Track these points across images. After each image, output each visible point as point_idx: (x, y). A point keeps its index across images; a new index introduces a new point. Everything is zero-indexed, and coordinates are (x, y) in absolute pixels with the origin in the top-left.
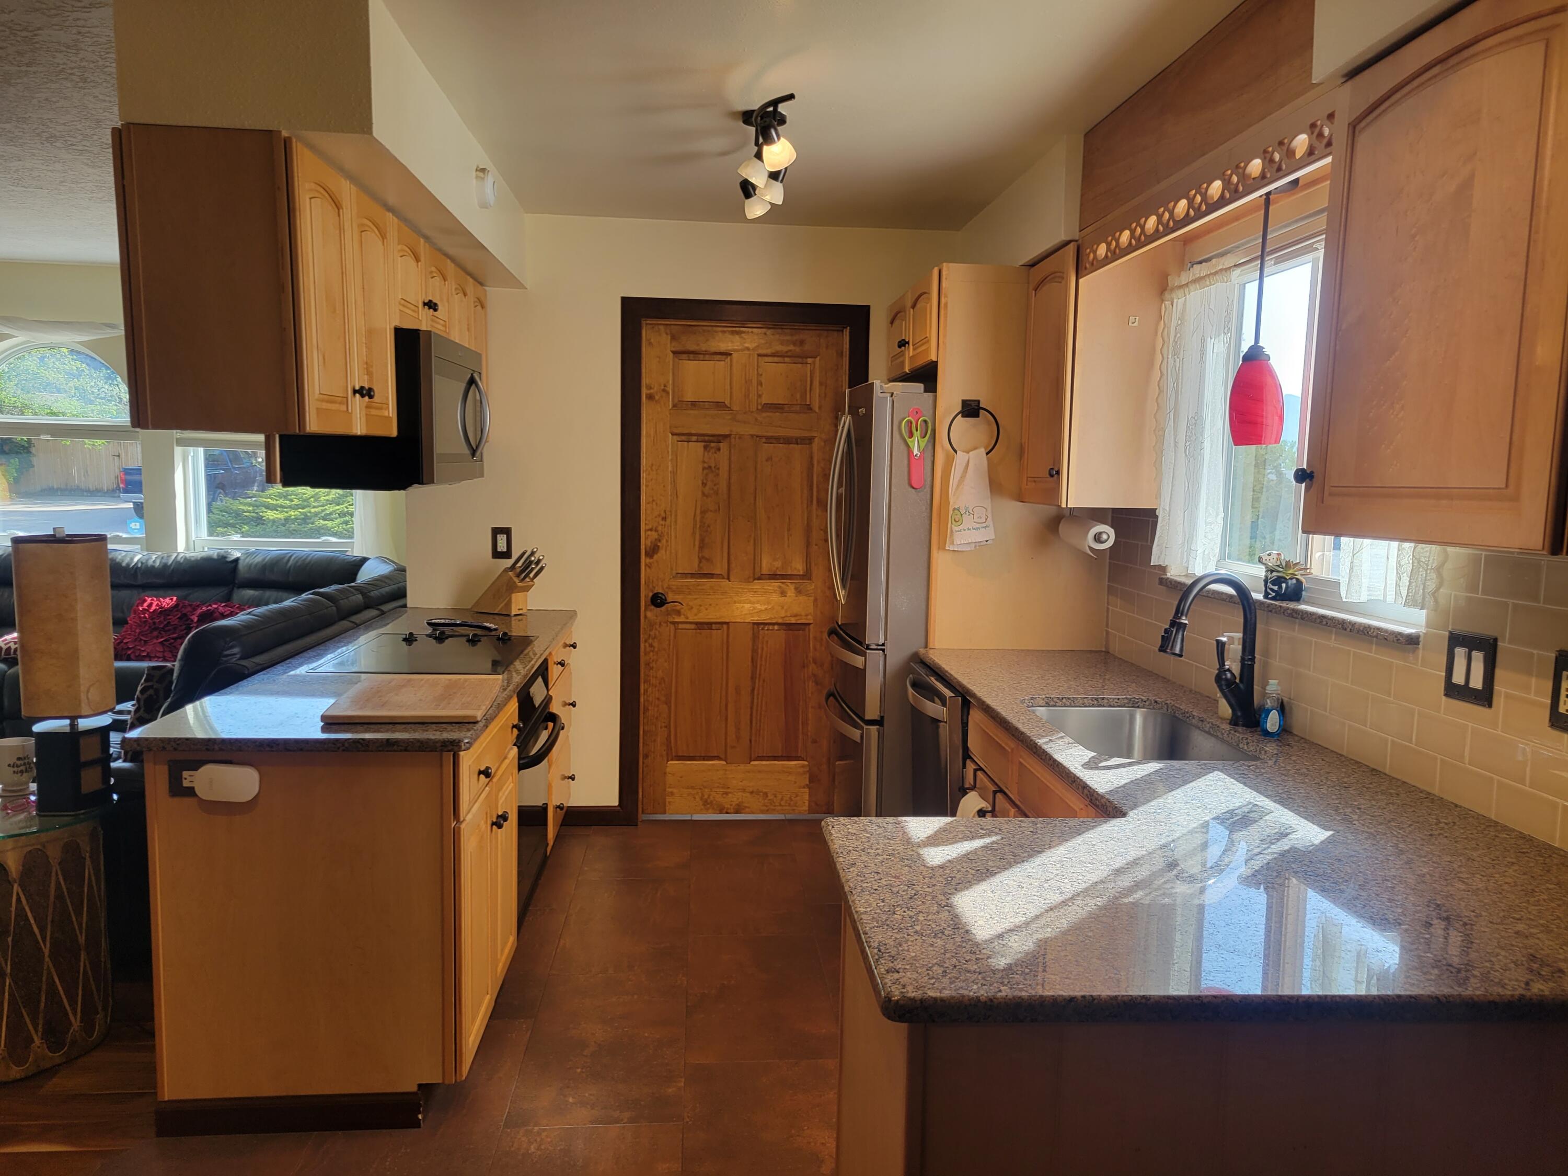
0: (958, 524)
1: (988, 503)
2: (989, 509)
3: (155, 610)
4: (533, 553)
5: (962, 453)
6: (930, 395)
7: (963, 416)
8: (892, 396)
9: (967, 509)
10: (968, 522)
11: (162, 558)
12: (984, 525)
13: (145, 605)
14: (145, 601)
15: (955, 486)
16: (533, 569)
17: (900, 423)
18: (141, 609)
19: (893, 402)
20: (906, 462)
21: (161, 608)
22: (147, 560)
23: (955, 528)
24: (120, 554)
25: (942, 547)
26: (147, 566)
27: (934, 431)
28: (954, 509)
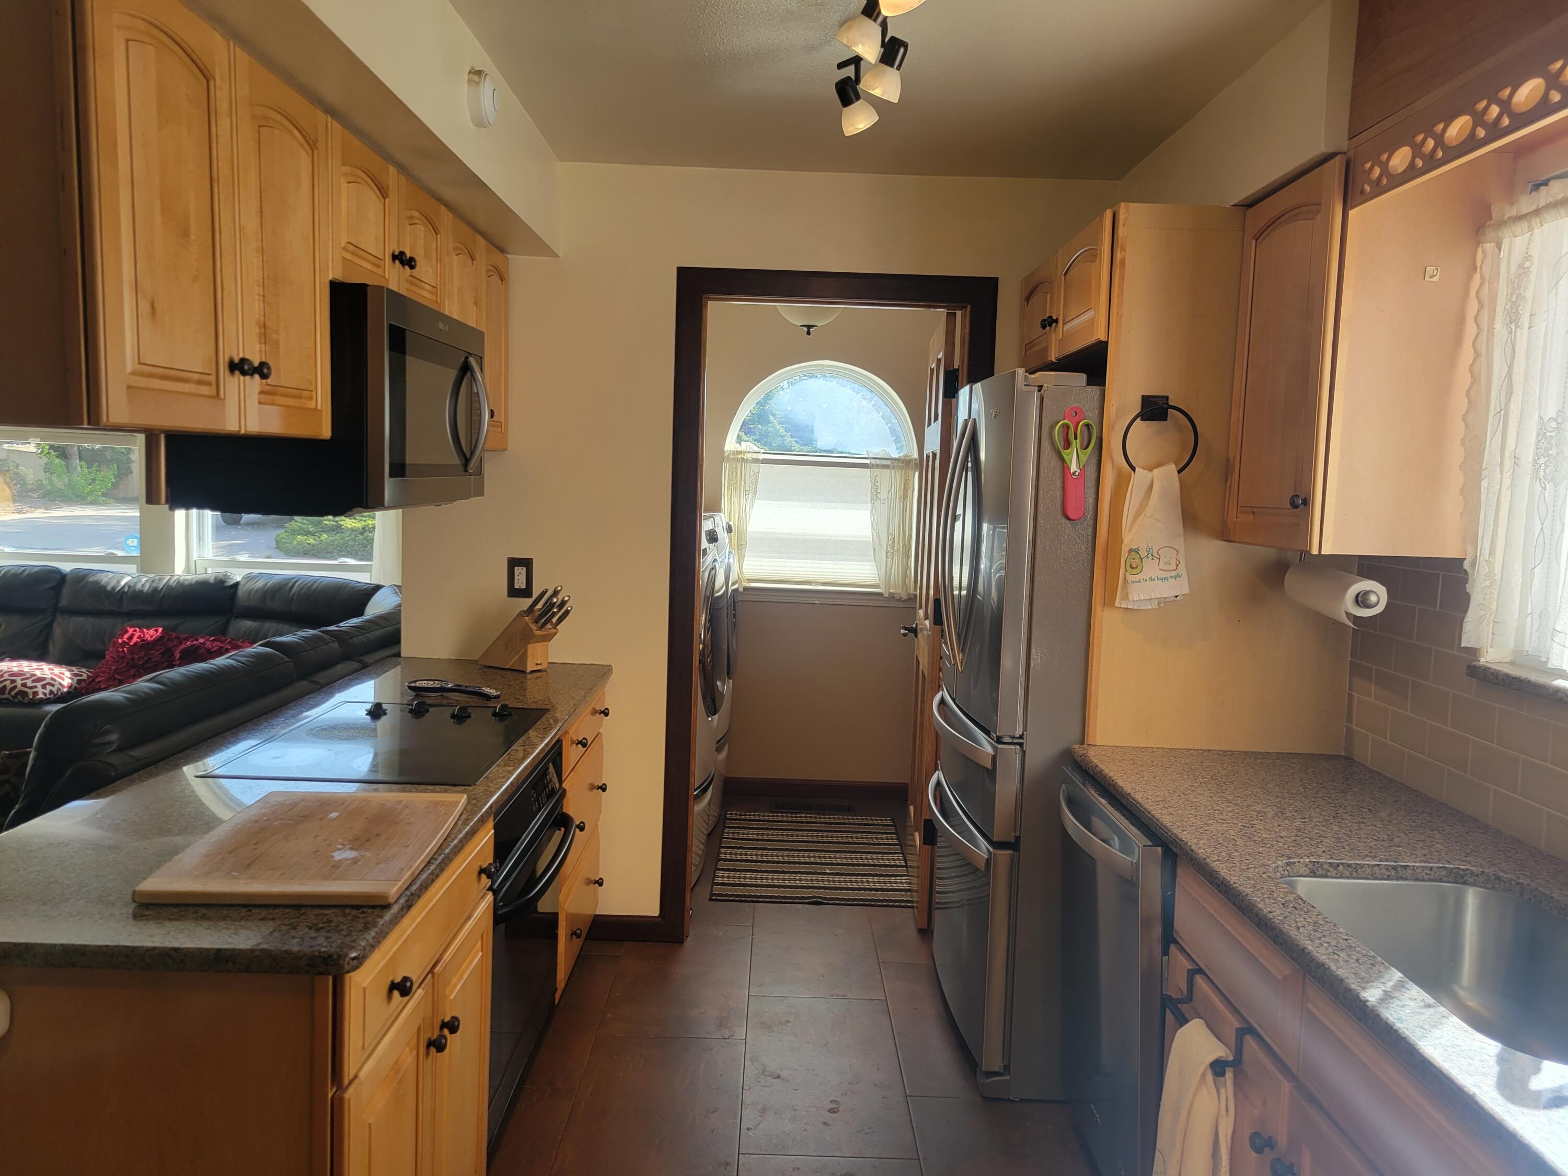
0: (1136, 571)
1: (1180, 544)
2: (1182, 553)
3: (135, 644)
4: (556, 593)
5: (1141, 470)
6: (1094, 390)
7: (1142, 420)
8: (1039, 391)
9: (1149, 551)
10: (1150, 569)
11: (153, 581)
12: (1174, 574)
13: (126, 636)
14: (127, 631)
15: (1130, 519)
16: (554, 614)
17: (1052, 427)
18: (120, 642)
19: (1042, 398)
20: (1059, 483)
21: (143, 640)
22: (136, 584)
23: (1131, 578)
24: (107, 576)
25: (1109, 602)
26: (134, 591)
27: (1100, 440)
28: (1131, 551)
